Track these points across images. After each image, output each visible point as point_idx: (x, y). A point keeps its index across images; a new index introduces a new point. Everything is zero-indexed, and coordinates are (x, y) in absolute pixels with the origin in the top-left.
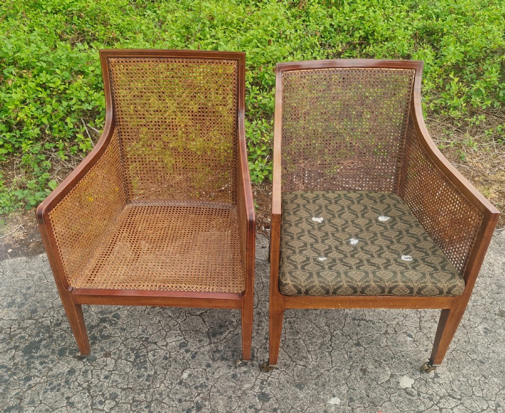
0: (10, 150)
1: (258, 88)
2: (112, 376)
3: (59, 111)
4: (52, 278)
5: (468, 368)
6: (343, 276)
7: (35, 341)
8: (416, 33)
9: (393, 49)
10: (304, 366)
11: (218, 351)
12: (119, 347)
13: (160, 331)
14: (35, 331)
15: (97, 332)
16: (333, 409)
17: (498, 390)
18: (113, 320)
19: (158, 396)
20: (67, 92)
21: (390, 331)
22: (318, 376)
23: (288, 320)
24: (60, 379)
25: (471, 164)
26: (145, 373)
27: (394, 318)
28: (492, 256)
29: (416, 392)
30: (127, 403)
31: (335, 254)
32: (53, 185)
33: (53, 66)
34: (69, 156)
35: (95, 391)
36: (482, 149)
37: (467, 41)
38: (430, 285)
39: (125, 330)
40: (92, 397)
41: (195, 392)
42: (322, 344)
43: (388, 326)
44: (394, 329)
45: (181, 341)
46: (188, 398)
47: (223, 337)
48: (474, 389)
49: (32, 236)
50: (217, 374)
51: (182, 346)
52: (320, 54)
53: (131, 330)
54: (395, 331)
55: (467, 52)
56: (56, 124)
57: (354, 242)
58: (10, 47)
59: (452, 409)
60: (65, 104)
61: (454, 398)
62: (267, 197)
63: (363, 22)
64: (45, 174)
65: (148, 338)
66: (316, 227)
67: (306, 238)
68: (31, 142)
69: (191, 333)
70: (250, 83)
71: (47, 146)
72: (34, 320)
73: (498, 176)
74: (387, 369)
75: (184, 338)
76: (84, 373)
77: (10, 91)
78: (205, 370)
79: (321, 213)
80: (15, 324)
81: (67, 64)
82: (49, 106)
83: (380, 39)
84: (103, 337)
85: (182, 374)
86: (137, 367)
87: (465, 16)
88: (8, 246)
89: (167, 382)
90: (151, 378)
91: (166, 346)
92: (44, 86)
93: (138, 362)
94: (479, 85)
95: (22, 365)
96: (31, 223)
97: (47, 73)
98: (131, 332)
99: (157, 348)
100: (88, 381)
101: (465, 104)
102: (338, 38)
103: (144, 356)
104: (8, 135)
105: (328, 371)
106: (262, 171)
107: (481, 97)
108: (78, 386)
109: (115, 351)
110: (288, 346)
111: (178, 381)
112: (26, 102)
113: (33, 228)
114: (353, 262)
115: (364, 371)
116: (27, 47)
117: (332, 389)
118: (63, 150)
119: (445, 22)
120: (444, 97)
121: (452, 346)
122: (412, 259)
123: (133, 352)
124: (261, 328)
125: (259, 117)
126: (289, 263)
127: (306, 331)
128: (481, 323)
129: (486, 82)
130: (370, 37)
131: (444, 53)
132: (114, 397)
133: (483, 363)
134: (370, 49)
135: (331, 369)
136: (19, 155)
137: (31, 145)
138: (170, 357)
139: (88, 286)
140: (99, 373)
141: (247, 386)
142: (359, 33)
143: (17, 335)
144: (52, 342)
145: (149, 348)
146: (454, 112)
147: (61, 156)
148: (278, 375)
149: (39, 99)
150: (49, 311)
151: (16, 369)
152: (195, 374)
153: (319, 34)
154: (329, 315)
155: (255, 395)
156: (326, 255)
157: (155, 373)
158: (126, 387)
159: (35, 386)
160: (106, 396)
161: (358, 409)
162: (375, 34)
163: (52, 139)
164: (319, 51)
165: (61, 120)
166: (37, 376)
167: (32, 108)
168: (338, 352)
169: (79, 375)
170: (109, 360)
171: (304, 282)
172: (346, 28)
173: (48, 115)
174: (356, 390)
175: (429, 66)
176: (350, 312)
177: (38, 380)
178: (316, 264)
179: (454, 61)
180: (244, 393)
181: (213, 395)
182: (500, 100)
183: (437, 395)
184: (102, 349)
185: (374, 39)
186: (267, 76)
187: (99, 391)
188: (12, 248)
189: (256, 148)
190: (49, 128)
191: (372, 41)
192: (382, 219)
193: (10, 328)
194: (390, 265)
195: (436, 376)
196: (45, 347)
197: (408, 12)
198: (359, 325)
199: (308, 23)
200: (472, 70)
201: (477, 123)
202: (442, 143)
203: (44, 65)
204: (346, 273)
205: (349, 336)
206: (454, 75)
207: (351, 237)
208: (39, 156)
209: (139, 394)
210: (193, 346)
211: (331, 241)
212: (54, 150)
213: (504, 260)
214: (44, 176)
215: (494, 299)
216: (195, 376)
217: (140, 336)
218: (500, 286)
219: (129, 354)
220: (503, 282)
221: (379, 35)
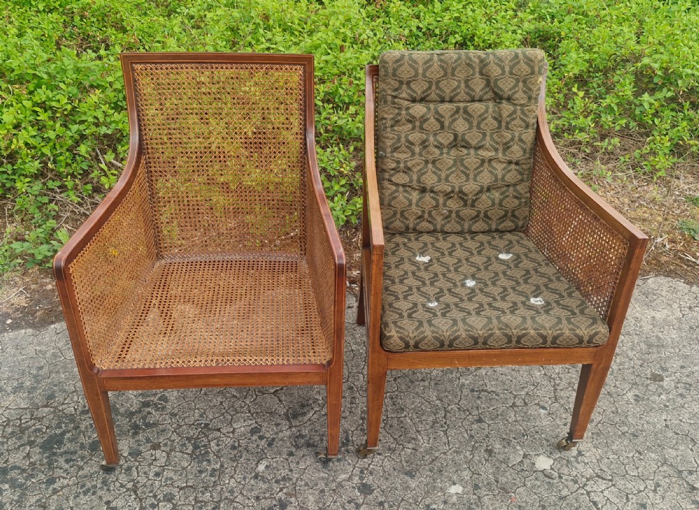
1: (331, 105)
2: (165, 473)
3: (66, 139)
4: (70, 355)
5: (618, 443)
6: (460, 324)
7: (55, 434)
8: (527, 38)
10: (413, 449)
11: (301, 436)
12: (171, 436)
13: (223, 414)
14: (54, 421)
15: (139, 420)
16: (454, 499)
17: (657, 467)
18: (159, 404)
19: (227, 494)
21: (518, 403)
22: (433, 461)
23: (388, 395)
24: (95, 479)
26: (208, 468)
27: (522, 388)
28: (638, 309)
29: (556, 475)
30: (188, 504)
31: (448, 298)
33: (55, 78)
34: (81, 198)
35: (144, 492)
36: (618, 180)
37: (591, 47)
38: (567, 333)
39: (176, 415)
40: (141, 500)
41: (276, 487)
42: (434, 422)
43: (515, 397)
44: (524, 400)
45: (253, 426)
46: (267, 495)
47: (306, 419)
48: (627, 467)
49: (39, 302)
50: (303, 463)
51: (253, 431)
53: (185, 415)
54: (525, 402)
55: (592, 60)
56: (61, 155)
57: (470, 283)
60: (74, 128)
61: (603, 479)
62: (350, 245)
63: (459, 23)
64: (50, 221)
65: (208, 424)
66: (422, 267)
67: (411, 281)
68: (28, 180)
69: (264, 415)
70: (321, 99)
71: (50, 184)
72: (51, 407)
73: (640, 212)
74: (518, 448)
75: (256, 423)
76: (126, 470)
78: (287, 460)
79: (426, 250)
80: (26, 414)
81: (74, 76)
82: (51, 132)
83: (481, 45)
84: (148, 425)
85: (258, 466)
86: (196, 460)
87: (587, 16)
88: (7, 316)
89: (239, 477)
90: (218, 473)
92: (43, 105)
93: (197, 454)
94: (609, 100)
95: (41, 465)
96: (34, 286)
97: (47, 89)
98: (185, 418)
99: (222, 436)
100: (134, 480)
101: (594, 125)
102: (428, 44)
103: (205, 446)
105: (445, 453)
106: (343, 210)
107: (613, 115)
108: (120, 487)
109: (166, 441)
111: (253, 474)
112: (20, 126)
113: (38, 292)
114: (471, 307)
115: (490, 452)
116: (18, 55)
117: (451, 475)
118: (73, 189)
119: (562, 24)
120: (567, 116)
121: (595, 416)
122: (543, 302)
123: (189, 442)
124: (355, 405)
125: (334, 143)
126: (392, 311)
127: (413, 406)
128: (630, 390)
129: (618, 96)
130: (469, 43)
131: (563, 62)
132: (169, 498)
133: (636, 436)
135: (448, 451)
136: (11, 197)
137: (29, 184)
138: (239, 446)
139: (119, 366)
140: (147, 469)
141: (344, 476)
142: (455, 38)
143: (30, 427)
144: (79, 434)
145: (211, 436)
146: (580, 134)
147: (71, 196)
148: (381, 462)
149: (38, 122)
150: (70, 395)
151: (33, 470)
152: (275, 465)
153: (404, 39)
154: (440, 387)
155: (354, 488)
156: (437, 300)
157: (222, 466)
158: (185, 485)
159: (62, 489)
160: (159, 497)
161: (486, 498)
162: (476, 38)
163: (57, 174)
165: (68, 150)
166: (64, 478)
168: (455, 431)
169: (120, 474)
170: (158, 453)
171: (413, 332)
172: (437, 31)
173: (51, 144)
174: (481, 475)
176: (467, 382)
177: (66, 482)
178: (426, 311)
179: (576, 71)
180: (340, 485)
181: (300, 489)
182: (637, 119)
183: (583, 476)
184: (148, 440)
185: (474, 45)
186: (341, 91)
187: (150, 492)
188: (11, 319)
189: (333, 182)
190: (53, 160)
191: (472, 48)
192: (503, 256)
193: (20, 420)
194: (517, 309)
195: (580, 454)
196: (71, 441)
197: (515, 11)
198: (479, 398)
199: (389, 26)
200: (600, 82)
201: (609, 149)
204: (464, 320)
205: (468, 410)
206: (579, 89)
207: (466, 278)
208: (39, 199)
209: (203, 493)
210: (268, 431)
211: (442, 283)
212: (58, 191)
213: (653, 313)
214: (48, 224)
215: (644, 360)
216: (274, 468)
217: (197, 422)
218: (650, 345)
219: (184, 445)
220: (653, 340)
221: (481, 40)
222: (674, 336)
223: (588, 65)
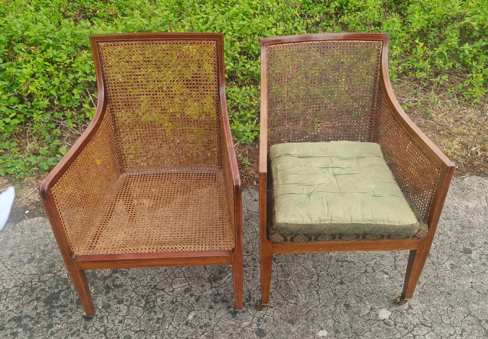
0: (22, 120)
1: (246, 57)
2: (125, 321)
3: (66, 84)
5: (437, 299)
7: (54, 292)
8: (385, 3)
9: (365, 18)
10: (295, 304)
11: (219, 294)
12: (131, 294)
13: (166, 278)
14: (54, 283)
15: (110, 282)
17: (463, 317)
18: (124, 270)
19: (167, 336)
20: (73, 65)
21: (369, 270)
22: (308, 312)
23: (279, 264)
24: (79, 325)
25: (436, 120)
26: (155, 317)
27: (372, 259)
28: (456, 200)
29: (393, 322)
32: (63, 151)
33: (59, 42)
34: (77, 124)
35: (111, 335)
36: (446, 106)
37: (430, 10)
39: (135, 279)
41: (200, 331)
42: (310, 284)
43: (367, 265)
44: (373, 268)
45: (186, 287)
46: (193, 337)
47: (222, 281)
48: (442, 317)
50: (219, 314)
51: (186, 291)
52: (300, 24)
53: (141, 279)
54: (374, 270)
55: (430, 19)
56: (63, 95)
58: (18, 26)
59: (424, 336)
60: (71, 76)
61: (425, 326)
64: (56, 141)
65: (156, 286)
68: (41, 112)
69: (194, 279)
70: (238, 52)
71: (56, 115)
72: (52, 273)
73: (461, 129)
74: (368, 303)
75: (189, 284)
76: (100, 319)
77: (21, 67)
78: (208, 312)
80: (36, 278)
81: (72, 40)
82: (56, 79)
83: (353, 8)
84: (116, 286)
85: (188, 316)
86: (147, 312)
88: (25, 208)
89: (175, 324)
90: (161, 321)
91: (173, 291)
92: (51, 61)
93: (148, 307)
94: (441, 48)
95: (44, 315)
97: (53, 49)
98: (141, 281)
99: (165, 294)
100: (104, 326)
101: (430, 66)
102: (316, 9)
103: (153, 301)
104: (20, 107)
105: (316, 307)
106: (252, 131)
107: (444, 59)
108: (96, 330)
109: (127, 298)
110: (280, 287)
111: (185, 322)
112: (35, 76)
115: (347, 306)
116: (34, 26)
117: (320, 323)
118: (71, 118)
120: (411, 60)
121: (422, 279)
123: (143, 298)
124: (256, 272)
125: (247, 83)
127: (296, 273)
128: (448, 260)
129: (448, 46)
130: (344, 7)
131: (411, 21)
133: (450, 294)
134: (345, 19)
135: (318, 306)
136: (30, 124)
137: (42, 115)
138: (176, 301)
139: (90, 252)
140: (114, 318)
141: (246, 323)
142: (335, 4)
143: (38, 288)
144: (70, 292)
145: (157, 294)
146: (420, 73)
147: (70, 124)
148: (272, 313)
149: (47, 73)
151: (39, 318)
152: (200, 315)
153: (298, 6)
154: (316, 258)
155: (253, 332)
157: (164, 316)
158: (139, 329)
159: (57, 332)
160: (121, 338)
162: (349, 4)
163: (60, 108)
164: (300, 22)
165: (68, 91)
166: (58, 324)
167: (41, 82)
168: (324, 290)
169: (96, 321)
170: (122, 306)
173: (56, 87)
174: (341, 323)
175: (397, 33)
176: (334, 255)
177: (59, 327)
179: (419, 27)
180: (243, 330)
181: (216, 333)
182: (461, 61)
183: (411, 324)
184: (115, 297)
185: (348, 9)
186: (253, 46)
187: (115, 335)
188: (29, 210)
189: (246, 111)
190: (58, 98)
191: (346, 11)
193: (32, 282)
195: (410, 307)
196: (64, 297)
198: (342, 266)
200: (435, 35)
201: (441, 83)
202: (410, 102)
203: (51, 42)
205: (334, 275)
206: (420, 41)
208: (49, 125)
210: (196, 291)
212: (62, 119)
213: (467, 203)
214: (54, 143)
215: (458, 238)
216: (199, 317)
217: (149, 284)
218: (463, 227)
219: (139, 300)
220: (466, 223)
221: (353, 6)
222: (481, 220)
223: (427, 22)
